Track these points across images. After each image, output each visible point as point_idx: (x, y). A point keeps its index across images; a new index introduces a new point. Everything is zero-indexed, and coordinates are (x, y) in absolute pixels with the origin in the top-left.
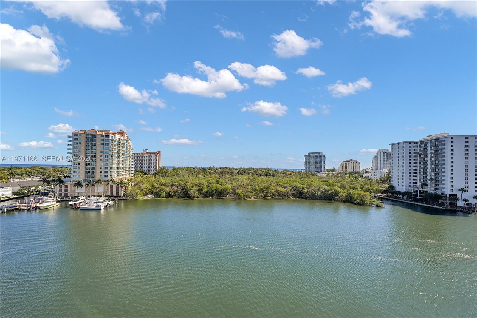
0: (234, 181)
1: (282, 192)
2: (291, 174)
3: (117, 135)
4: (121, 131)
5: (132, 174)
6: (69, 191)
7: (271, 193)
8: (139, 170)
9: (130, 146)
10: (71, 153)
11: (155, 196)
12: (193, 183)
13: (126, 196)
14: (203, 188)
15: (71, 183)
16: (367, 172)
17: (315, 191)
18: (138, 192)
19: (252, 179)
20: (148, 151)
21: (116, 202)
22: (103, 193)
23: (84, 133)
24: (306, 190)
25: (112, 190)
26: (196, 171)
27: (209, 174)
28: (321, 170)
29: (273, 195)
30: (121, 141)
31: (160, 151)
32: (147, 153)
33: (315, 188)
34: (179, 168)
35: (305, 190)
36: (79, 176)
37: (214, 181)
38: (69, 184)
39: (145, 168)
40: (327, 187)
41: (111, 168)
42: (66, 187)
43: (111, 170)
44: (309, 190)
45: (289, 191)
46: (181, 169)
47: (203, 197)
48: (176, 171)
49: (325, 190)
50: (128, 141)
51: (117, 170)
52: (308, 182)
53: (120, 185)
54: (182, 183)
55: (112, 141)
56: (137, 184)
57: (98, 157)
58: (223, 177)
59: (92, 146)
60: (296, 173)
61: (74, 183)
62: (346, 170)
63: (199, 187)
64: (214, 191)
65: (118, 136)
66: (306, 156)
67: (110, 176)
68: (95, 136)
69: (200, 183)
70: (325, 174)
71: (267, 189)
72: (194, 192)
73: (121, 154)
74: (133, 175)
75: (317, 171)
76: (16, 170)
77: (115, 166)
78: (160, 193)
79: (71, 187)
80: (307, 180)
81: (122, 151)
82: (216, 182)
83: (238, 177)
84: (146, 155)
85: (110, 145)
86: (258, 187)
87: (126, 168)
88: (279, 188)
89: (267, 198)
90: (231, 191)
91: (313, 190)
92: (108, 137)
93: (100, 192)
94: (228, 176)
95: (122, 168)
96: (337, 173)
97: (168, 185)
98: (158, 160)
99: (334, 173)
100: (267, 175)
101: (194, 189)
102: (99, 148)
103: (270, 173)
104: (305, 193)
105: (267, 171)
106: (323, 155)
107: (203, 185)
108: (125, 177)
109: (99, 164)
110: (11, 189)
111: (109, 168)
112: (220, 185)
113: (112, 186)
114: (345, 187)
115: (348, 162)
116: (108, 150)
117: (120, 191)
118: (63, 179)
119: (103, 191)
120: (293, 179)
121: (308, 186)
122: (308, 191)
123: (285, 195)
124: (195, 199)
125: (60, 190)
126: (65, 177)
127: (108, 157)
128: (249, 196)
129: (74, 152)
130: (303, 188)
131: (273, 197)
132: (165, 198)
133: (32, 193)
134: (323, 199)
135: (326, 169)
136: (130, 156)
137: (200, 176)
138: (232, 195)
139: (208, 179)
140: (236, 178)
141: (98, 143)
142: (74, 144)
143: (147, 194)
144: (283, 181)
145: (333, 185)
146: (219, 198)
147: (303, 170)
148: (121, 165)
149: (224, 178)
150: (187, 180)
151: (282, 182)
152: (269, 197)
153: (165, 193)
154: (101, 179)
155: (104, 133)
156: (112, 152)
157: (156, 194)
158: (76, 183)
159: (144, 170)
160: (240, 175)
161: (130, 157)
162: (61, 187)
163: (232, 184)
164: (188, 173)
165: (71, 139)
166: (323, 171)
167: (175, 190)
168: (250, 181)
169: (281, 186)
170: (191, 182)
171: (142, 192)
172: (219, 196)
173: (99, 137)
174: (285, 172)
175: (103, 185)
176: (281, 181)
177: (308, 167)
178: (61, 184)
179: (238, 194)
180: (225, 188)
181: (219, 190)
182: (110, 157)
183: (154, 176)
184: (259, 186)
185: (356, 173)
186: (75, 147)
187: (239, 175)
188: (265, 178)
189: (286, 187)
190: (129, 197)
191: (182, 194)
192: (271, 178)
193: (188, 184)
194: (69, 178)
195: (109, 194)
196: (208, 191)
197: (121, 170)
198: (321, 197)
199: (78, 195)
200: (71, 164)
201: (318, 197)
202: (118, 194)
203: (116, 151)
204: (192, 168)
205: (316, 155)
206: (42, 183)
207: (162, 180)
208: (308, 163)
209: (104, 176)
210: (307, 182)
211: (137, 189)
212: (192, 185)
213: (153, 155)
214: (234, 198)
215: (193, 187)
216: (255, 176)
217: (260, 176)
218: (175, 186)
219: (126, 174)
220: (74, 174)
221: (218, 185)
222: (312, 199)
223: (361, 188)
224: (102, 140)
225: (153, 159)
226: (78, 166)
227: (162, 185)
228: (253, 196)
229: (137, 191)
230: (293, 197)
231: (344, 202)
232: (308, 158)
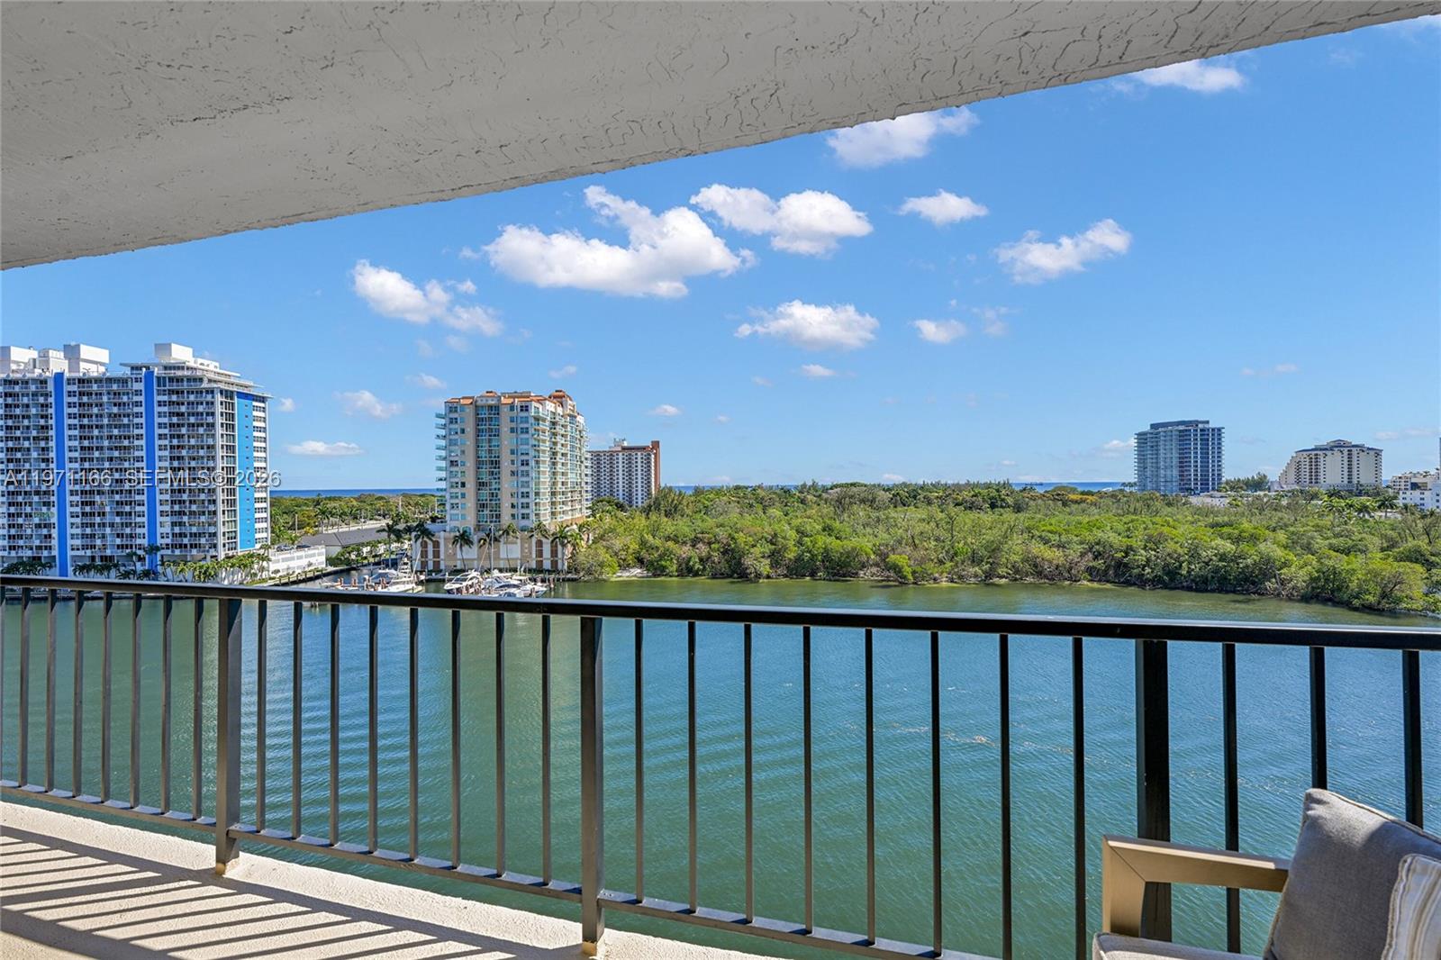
0: (880, 527)
1: (1051, 562)
2: (1082, 501)
3: (547, 402)
4: (557, 391)
5: (587, 508)
6: (442, 556)
7: (1009, 567)
8: (606, 499)
9: (580, 431)
10: (445, 459)
11: (648, 570)
12: (755, 534)
13: (576, 569)
14: (785, 548)
15: (447, 534)
16: (1415, 486)
17: (1177, 559)
18: (605, 560)
19: (941, 520)
20: (626, 444)
21: (552, 586)
22: (519, 562)
23: (471, 403)
24: (1142, 556)
25: (540, 553)
26: (762, 499)
27: (801, 505)
28: (1205, 483)
29: (1017, 571)
30: (557, 419)
31: (658, 442)
32: (624, 449)
33: (1180, 551)
34: (712, 489)
35: (1137, 557)
36: (464, 516)
37: (817, 527)
38: (441, 537)
39: (621, 493)
40: (1228, 547)
41: (537, 494)
42: (436, 544)
43: (537, 501)
44: (1153, 558)
45: (1076, 560)
46: (719, 491)
47: (785, 576)
48: (704, 498)
49: (1223, 557)
50: (575, 417)
51: (551, 499)
52: (1150, 526)
53: (560, 538)
54: (722, 534)
55: (537, 419)
56: (602, 537)
57: (506, 466)
58: (846, 515)
59: (490, 436)
60: (1101, 495)
61: (453, 534)
62: (1315, 479)
63: (773, 547)
64: (820, 558)
65: (550, 406)
66: (1142, 437)
67: (536, 515)
68: (495, 409)
69: (776, 534)
70: (1222, 497)
71: (994, 550)
72: (757, 561)
73: (559, 456)
74: (589, 512)
75: (1187, 489)
76: (331, 505)
77: (545, 489)
78: (663, 563)
79: (446, 545)
80: (1144, 523)
81: (562, 445)
82: (824, 530)
83: (893, 515)
84: (620, 454)
85: (532, 431)
86: (961, 545)
87: (572, 492)
88: (1037, 549)
89: (996, 580)
90: (873, 557)
91: (1169, 555)
92: (527, 410)
93: (513, 559)
94: (861, 512)
95: (563, 493)
96: (1273, 494)
97: (685, 539)
98: (653, 468)
99: (1262, 493)
100: (993, 506)
101: (757, 551)
102: (507, 441)
103: (1003, 500)
104: (1138, 567)
105: (994, 494)
106: (1213, 430)
107: (784, 538)
108: (570, 517)
109: (507, 485)
110: (324, 550)
111: (532, 495)
112: (837, 538)
113: (540, 543)
114: (1309, 544)
115: (1321, 450)
116: (528, 444)
117: (560, 556)
118: (429, 525)
119: (519, 556)
120: (1093, 518)
121: (1150, 538)
122: (1148, 560)
123: (1061, 574)
124: (761, 581)
125: (424, 554)
126: (434, 519)
127: (527, 464)
128: (932, 574)
129: (450, 456)
130: (1128, 550)
131: (1016, 580)
132: (678, 576)
133: (366, 562)
134: (1214, 586)
135: (1223, 479)
136: (583, 459)
137: (775, 512)
138: (874, 570)
139: (800, 520)
140: (887, 518)
141: (505, 429)
142: (450, 434)
143: (628, 565)
144: (1051, 524)
145: (1254, 539)
146: (835, 581)
147: (1131, 485)
148: (560, 485)
149: (849, 517)
150: (738, 526)
151: (1049, 528)
152: (1002, 577)
153: (675, 562)
154: (515, 524)
155: (516, 400)
156: (538, 451)
157: (653, 564)
158: (458, 534)
159: (618, 499)
160: (899, 509)
161: (582, 462)
162: (424, 545)
163: (876, 536)
164: (738, 502)
165: (443, 421)
166: (1213, 489)
167: (704, 554)
168: (933, 524)
169: (1046, 542)
170: (750, 530)
171: (615, 559)
172: (835, 575)
173: (505, 411)
174: (1058, 495)
175: (519, 541)
176: (1044, 525)
177: (1148, 473)
178: (425, 539)
179: (897, 569)
180: (854, 549)
181: (835, 556)
182: (532, 463)
183: (644, 515)
184: (967, 542)
185: (1360, 494)
186: (452, 443)
187: (895, 507)
188: (987, 517)
189: (1064, 547)
190: (582, 574)
191: (724, 567)
192: (1009, 516)
193: (741, 537)
194: (442, 522)
195: (534, 565)
196: (799, 559)
197: (559, 498)
198: (1205, 580)
199: (463, 567)
200: (444, 487)
201: (1193, 580)
202: (554, 563)
203: (546, 446)
204: (749, 489)
205: (1180, 431)
206: (385, 535)
207: (668, 526)
208: (1149, 460)
209: (520, 517)
210: (1145, 529)
211: (602, 551)
212: (751, 539)
213: (639, 454)
214: (883, 581)
215: (753, 546)
216: (953, 510)
217: (970, 508)
218: (704, 543)
219: (572, 510)
220: (453, 512)
221: (829, 540)
222: (1166, 587)
223: (1382, 550)
224: (512, 421)
225: (639, 464)
226: (459, 490)
227: (668, 538)
228: (945, 575)
229: (604, 556)
230: (1089, 581)
231: (1306, 599)
232: (1148, 442)
